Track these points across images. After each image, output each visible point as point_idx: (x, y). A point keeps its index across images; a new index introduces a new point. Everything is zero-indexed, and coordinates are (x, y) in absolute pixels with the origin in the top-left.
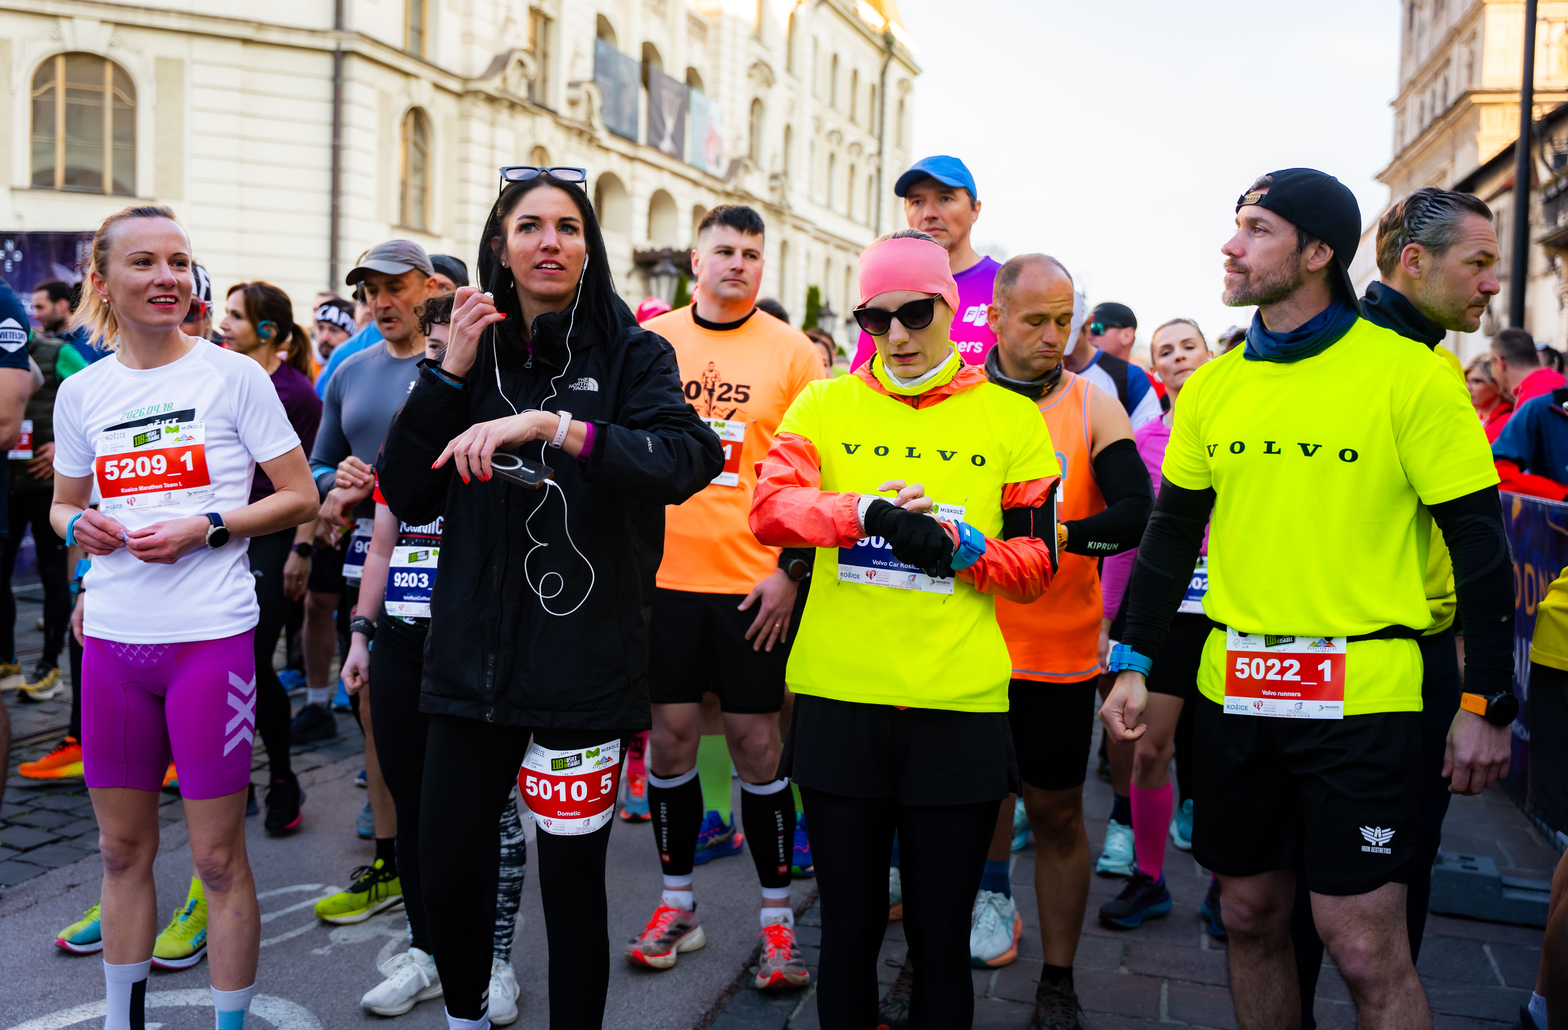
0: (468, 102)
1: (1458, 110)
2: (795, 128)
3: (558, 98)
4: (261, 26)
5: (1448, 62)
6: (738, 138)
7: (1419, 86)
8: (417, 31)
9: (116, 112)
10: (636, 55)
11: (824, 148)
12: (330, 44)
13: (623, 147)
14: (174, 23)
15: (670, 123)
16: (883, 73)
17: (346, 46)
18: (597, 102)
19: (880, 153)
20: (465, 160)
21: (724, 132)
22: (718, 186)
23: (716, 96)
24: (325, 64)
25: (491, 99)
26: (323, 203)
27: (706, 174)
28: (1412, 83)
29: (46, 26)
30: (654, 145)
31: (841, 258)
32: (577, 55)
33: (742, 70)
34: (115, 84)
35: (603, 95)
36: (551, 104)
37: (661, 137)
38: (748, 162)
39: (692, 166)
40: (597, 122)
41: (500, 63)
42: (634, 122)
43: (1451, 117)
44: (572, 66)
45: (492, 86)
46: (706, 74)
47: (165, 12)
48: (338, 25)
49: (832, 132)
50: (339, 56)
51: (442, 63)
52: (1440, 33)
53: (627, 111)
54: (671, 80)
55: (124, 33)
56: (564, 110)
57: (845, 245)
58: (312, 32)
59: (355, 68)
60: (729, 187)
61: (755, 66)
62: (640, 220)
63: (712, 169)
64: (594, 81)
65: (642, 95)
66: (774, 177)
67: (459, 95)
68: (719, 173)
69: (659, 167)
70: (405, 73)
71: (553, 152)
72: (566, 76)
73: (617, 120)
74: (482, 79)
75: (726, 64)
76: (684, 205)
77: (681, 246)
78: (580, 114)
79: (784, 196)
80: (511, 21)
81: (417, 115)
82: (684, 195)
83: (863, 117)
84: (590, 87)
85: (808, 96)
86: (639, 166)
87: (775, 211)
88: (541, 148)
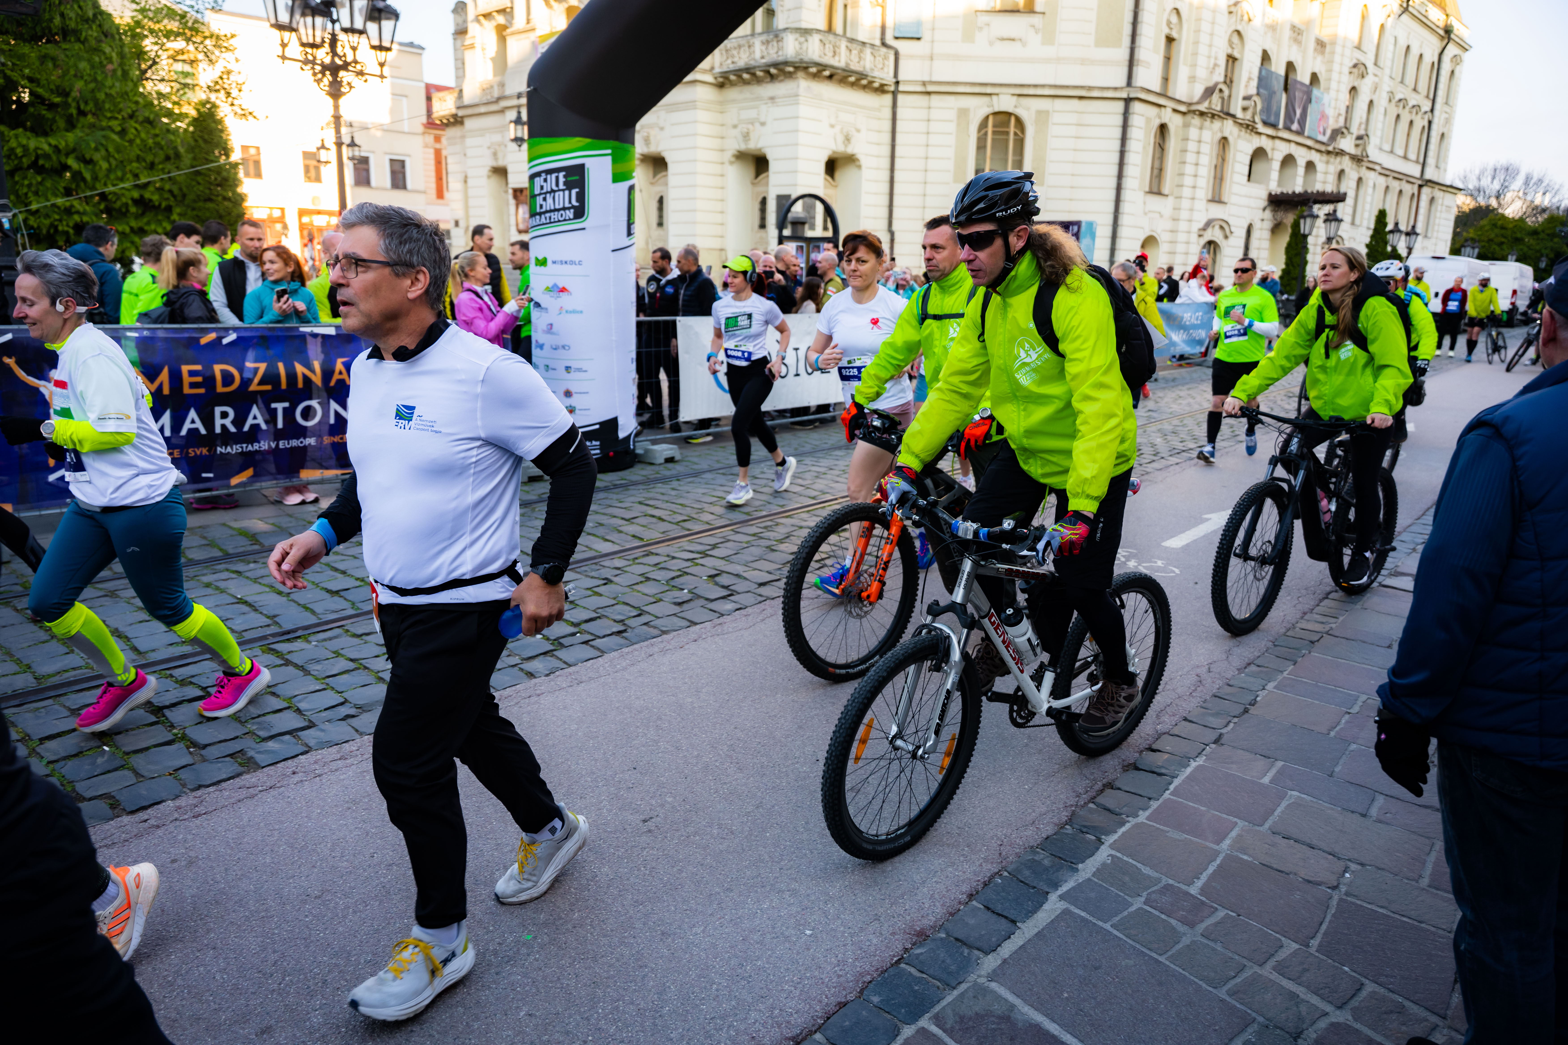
0: (1189, 117)
2: (1375, 103)
3: (1237, 107)
4: (1090, 88)
8: (1166, 80)
9: (1015, 140)
10: (1282, 72)
11: (1393, 111)
12: (1125, 95)
13: (1270, 131)
14: (1047, 92)
15: (1298, 112)
16: (1441, 53)
17: (1132, 96)
18: (1259, 107)
19: (1432, 110)
20: (1184, 151)
21: (1331, 113)
22: (1323, 148)
23: (1328, 89)
24: (1120, 106)
25: (1202, 114)
26: (1113, 183)
27: (1318, 142)
29: (986, 99)
30: (1287, 128)
31: (1396, 185)
32: (1250, 79)
33: (1346, 70)
34: (1016, 127)
35: (1263, 102)
36: (1232, 111)
37: (1292, 122)
38: (1345, 131)
39: (1309, 138)
40: (1257, 119)
41: (1209, 92)
42: (1278, 115)
44: (1246, 86)
45: (1203, 106)
46: (1322, 77)
47: (1043, 86)
48: (1129, 83)
49: (1400, 101)
50: (1128, 101)
51: (1178, 97)
53: (1274, 108)
54: (1302, 84)
55: (1022, 99)
56: (1239, 114)
57: (1399, 176)
58: (1116, 89)
59: (1137, 107)
60: (1330, 148)
61: (1355, 66)
62: (1275, 175)
63: (1321, 138)
64: (1258, 94)
65: (1284, 96)
66: (1359, 138)
67: (1184, 114)
68: (1324, 139)
69: (1289, 141)
70: (1160, 106)
71: (1231, 139)
72: (1242, 93)
73: (1269, 116)
74: (1198, 103)
75: (1336, 67)
76: (1301, 162)
77: (1299, 189)
78: (1248, 115)
79: (1364, 149)
80: (1216, 65)
81: (1163, 128)
82: (1302, 156)
83: (1423, 86)
84: (1256, 98)
85: (1386, 79)
86: (1277, 142)
87: (1357, 160)
88: (1225, 138)
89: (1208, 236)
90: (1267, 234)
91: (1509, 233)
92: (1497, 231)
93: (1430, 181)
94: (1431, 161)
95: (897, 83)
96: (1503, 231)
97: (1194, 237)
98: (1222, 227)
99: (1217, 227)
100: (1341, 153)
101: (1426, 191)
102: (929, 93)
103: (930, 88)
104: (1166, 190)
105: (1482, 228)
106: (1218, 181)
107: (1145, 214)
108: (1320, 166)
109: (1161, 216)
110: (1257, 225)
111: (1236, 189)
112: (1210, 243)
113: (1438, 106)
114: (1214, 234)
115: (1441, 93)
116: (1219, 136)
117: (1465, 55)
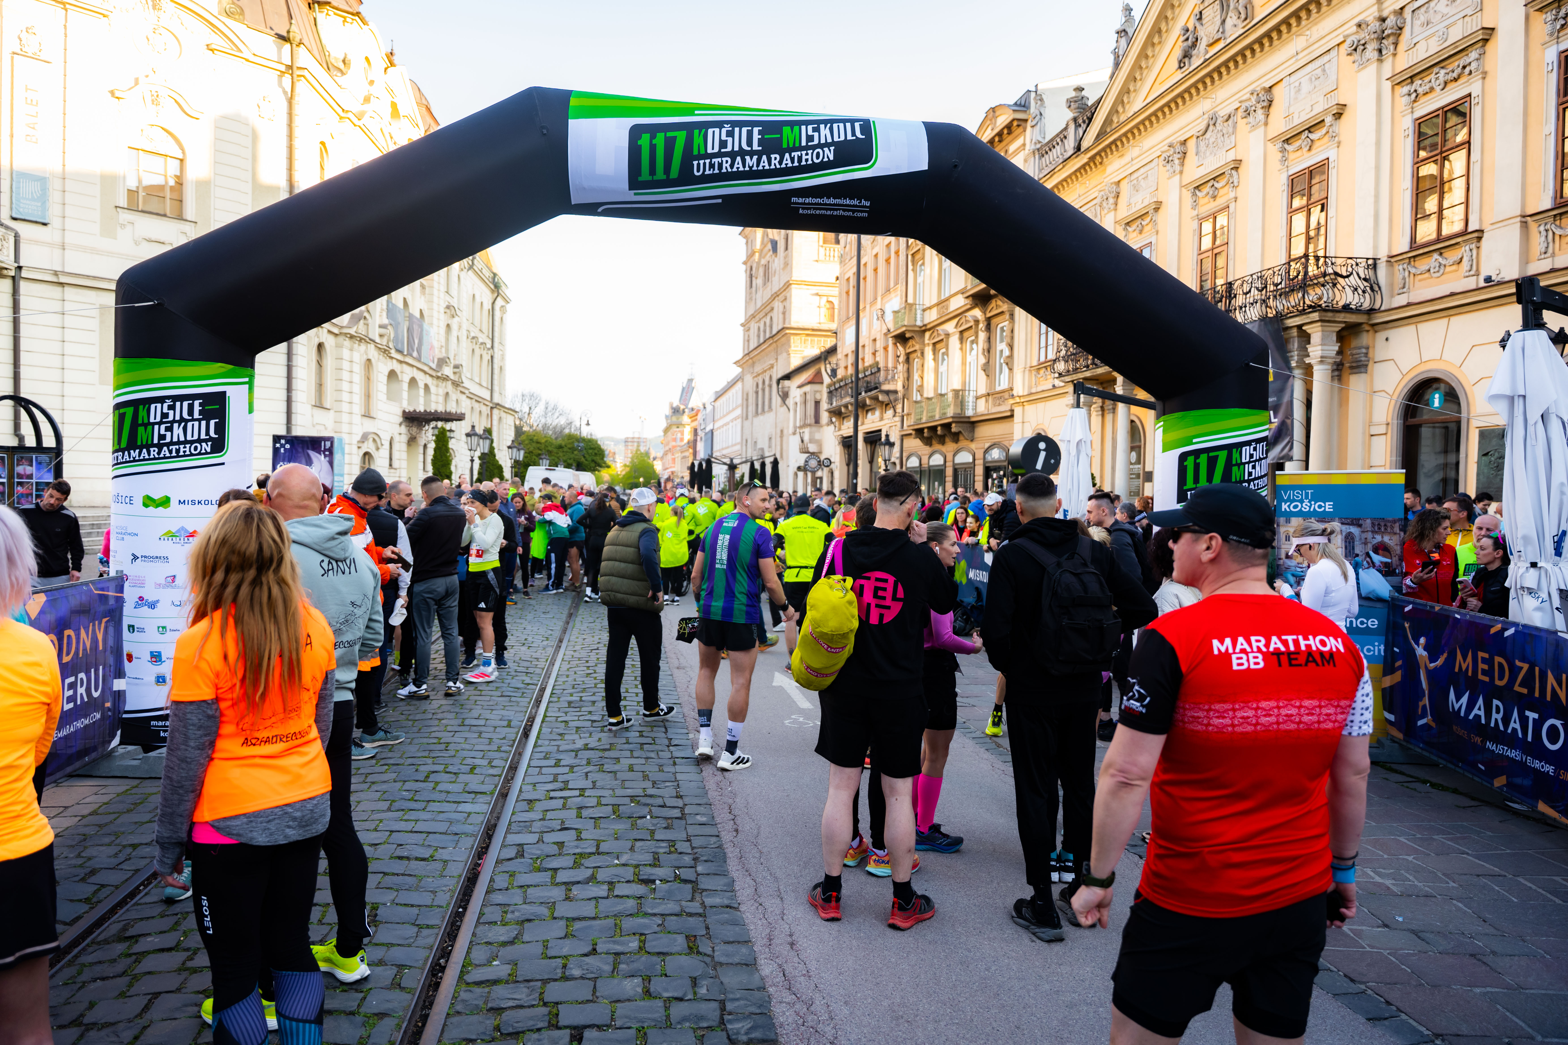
0: (341, 339)
1: (779, 336)
2: (460, 338)
3: (375, 334)
5: (772, 309)
6: (442, 346)
7: (757, 318)
11: (471, 346)
13: (399, 357)
16: (493, 303)
19: (492, 347)
20: (339, 369)
21: (436, 344)
22: (434, 374)
23: (432, 325)
25: (352, 337)
26: (283, 395)
27: (431, 368)
28: (753, 316)
31: (476, 407)
32: (382, 309)
33: (442, 310)
36: (371, 336)
38: (446, 360)
39: (424, 364)
40: (392, 345)
42: (403, 343)
43: (776, 339)
44: (380, 316)
45: (352, 331)
46: (425, 314)
49: (473, 338)
52: (767, 294)
53: (400, 337)
56: (378, 340)
60: (439, 374)
62: (405, 395)
63: (432, 365)
64: (390, 324)
66: (456, 367)
67: (336, 335)
68: (434, 366)
69: (412, 366)
71: (373, 361)
72: (378, 323)
73: (397, 343)
74: (348, 327)
75: (435, 307)
76: (421, 385)
77: (421, 409)
78: (384, 341)
79: (460, 377)
81: (320, 346)
82: (421, 379)
83: (485, 328)
84: (388, 327)
85: (465, 320)
86: (404, 366)
87: (456, 384)
88: (369, 360)
89: (365, 448)
90: (404, 447)
92: (534, 445)
93: (498, 404)
94: (496, 388)
95: (20, 268)
97: (355, 448)
98: (374, 440)
99: (371, 440)
100: (446, 379)
101: (495, 411)
102: (62, 284)
103: (63, 279)
104: (327, 404)
106: (367, 397)
108: (433, 389)
110: (397, 438)
111: (380, 405)
112: (366, 454)
113: (496, 345)
114: (369, 447)
115: (496, 334)
116: (365, 357)
117: (508, 306)
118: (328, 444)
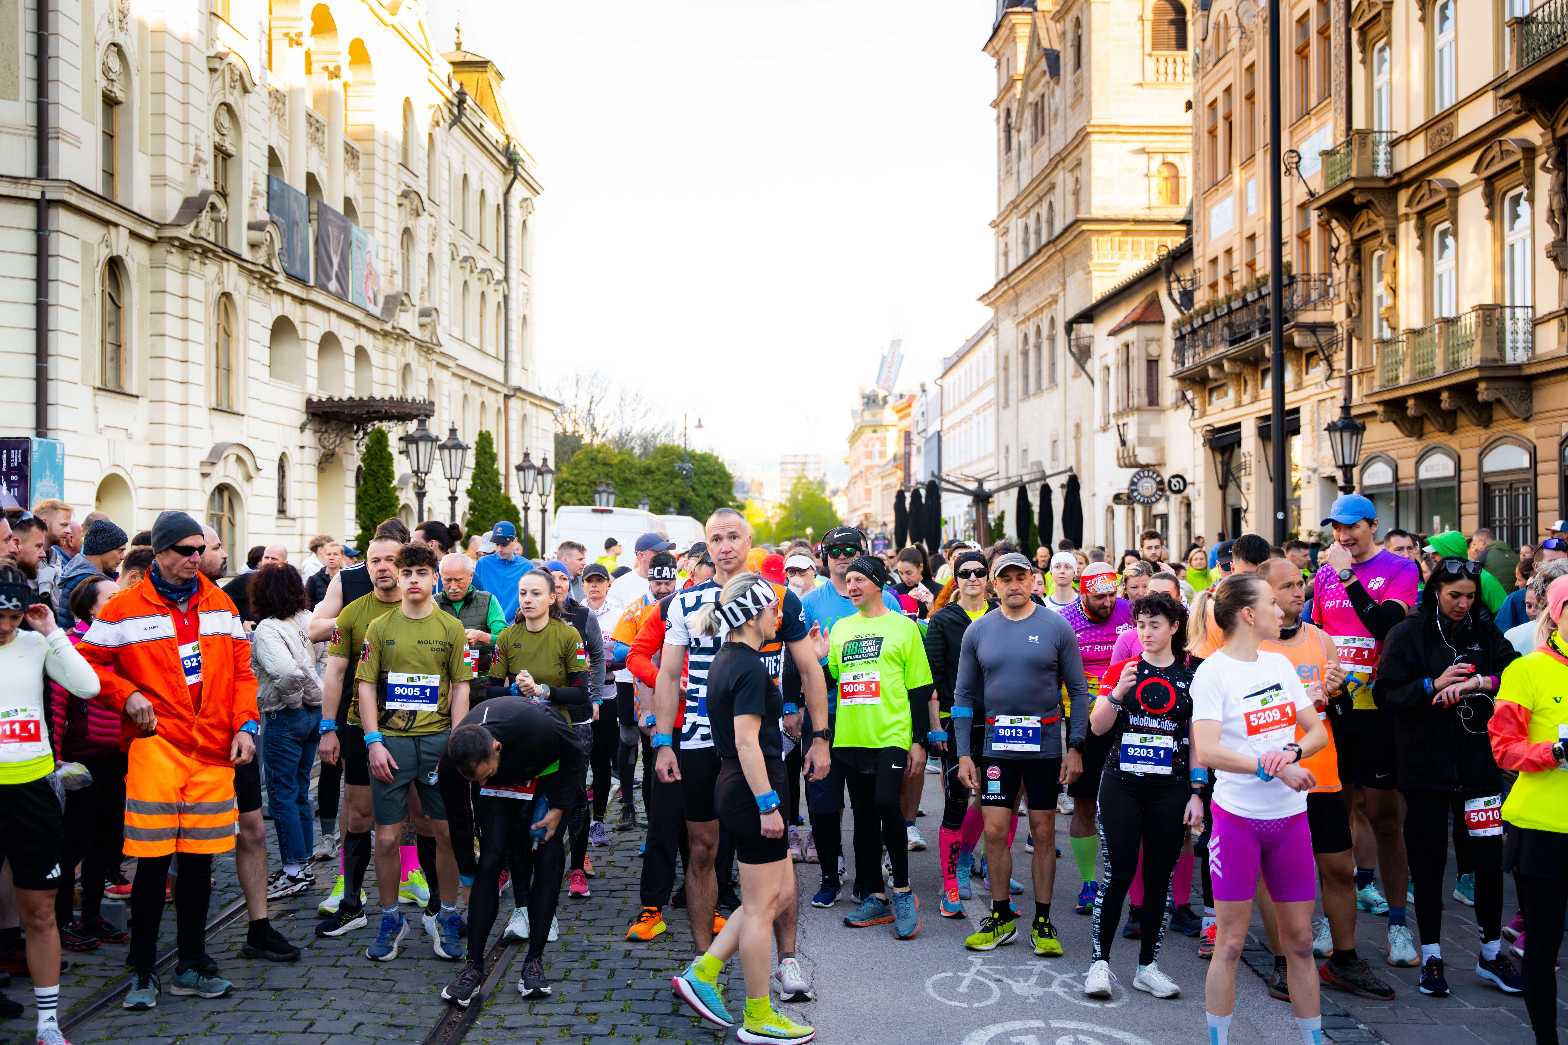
0: (161, 250)
1: (1069, 237)
2: (435, 257)
3: (240, 241)
5: (1053, 187)
6: (393, 272)
7: (1023, 208)
8: (109, 175)
10: (301, 188)
11: (459, 275)
12: (35, 194)
13: (296, 290)
16: (507, 193)
17: (50, 196)
18: (276, 245)
19: (506, 279)
20: (159, 313)
21: (380, 267)
22: (377, 326)
23: (371, 228)
24: (26, 215)
25: (184, 246)
27: (369, 314)
28: (1014, 205)
31: (476, 394)
32: (256, 193)
33: (394, 201)
35: (281, 236)
36: (232, 247)
38: (404, 299)
39: (355, 306)
40: (276, 266)
41: (192, 207)
42: (305, 263)
43: (1061, 244)
44: (251, 205)
45: (185, 233)
46: (360, 206)
48: (42, 172)
49: (465, 259)
50: (43, 206)
51: (136, 209)
52: (1042, 158)
53: (299, 251)
56: (246, 254)
57: (479, 380)
58: (17, 179)
59: (62, 219)
60: (388, 327)
61: (405, 195)
62: (312, 368)
63: (371, 308)
64: (272, 222)
66: (425, 313)
67: (151, 243)
68: (377, 311)
69: (328, 310)
70: (106, 223)
71: (236, 297)
72: (246, 216)
73: (292, 263)
74: (175, 225)
75: (379, 193)
76: (349, 348)
77: (350, 393)
78: (261, 257)
79: (434, 333)
80: (198, 160)
81: (115, 266)
82: (348, 337)
83: (490, 240)
84: (269, 228)
85: (445, 223)
86: (309, 309)
87: (427, 348)
88: (226, 295)
89: (218, 476)
90: (311, 473)
91: (616, 471)
92: (599, 468)
93: (519, 389)
94: (514, 357)
96: (607, 469)
97: (194, 477)
98: (239, 459)
99: (233, 458)
100: (402, 336)
101: (514, 403)
104: (133, 386)
105: (577, 464)
106: (223, 373)
107: (99, 432)
108: (375, 357)
109: (130, 438)
110: (294, 457)
111: (254, 389)
112: (222, 489)
113: (514, 273)
114: (228, 472)
115: (514, 253)
116: (217, 290)
117: (537, 200)
118: (16, 455)
